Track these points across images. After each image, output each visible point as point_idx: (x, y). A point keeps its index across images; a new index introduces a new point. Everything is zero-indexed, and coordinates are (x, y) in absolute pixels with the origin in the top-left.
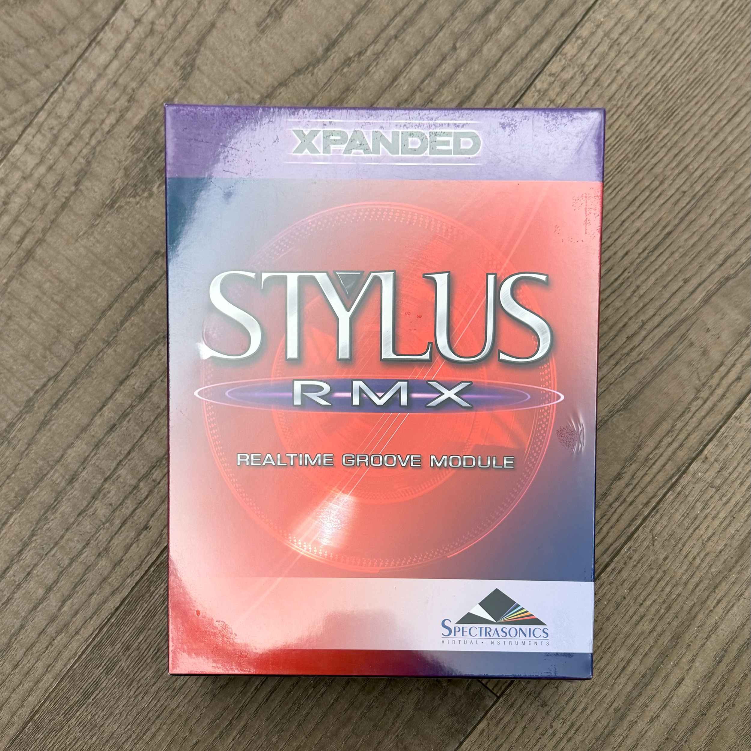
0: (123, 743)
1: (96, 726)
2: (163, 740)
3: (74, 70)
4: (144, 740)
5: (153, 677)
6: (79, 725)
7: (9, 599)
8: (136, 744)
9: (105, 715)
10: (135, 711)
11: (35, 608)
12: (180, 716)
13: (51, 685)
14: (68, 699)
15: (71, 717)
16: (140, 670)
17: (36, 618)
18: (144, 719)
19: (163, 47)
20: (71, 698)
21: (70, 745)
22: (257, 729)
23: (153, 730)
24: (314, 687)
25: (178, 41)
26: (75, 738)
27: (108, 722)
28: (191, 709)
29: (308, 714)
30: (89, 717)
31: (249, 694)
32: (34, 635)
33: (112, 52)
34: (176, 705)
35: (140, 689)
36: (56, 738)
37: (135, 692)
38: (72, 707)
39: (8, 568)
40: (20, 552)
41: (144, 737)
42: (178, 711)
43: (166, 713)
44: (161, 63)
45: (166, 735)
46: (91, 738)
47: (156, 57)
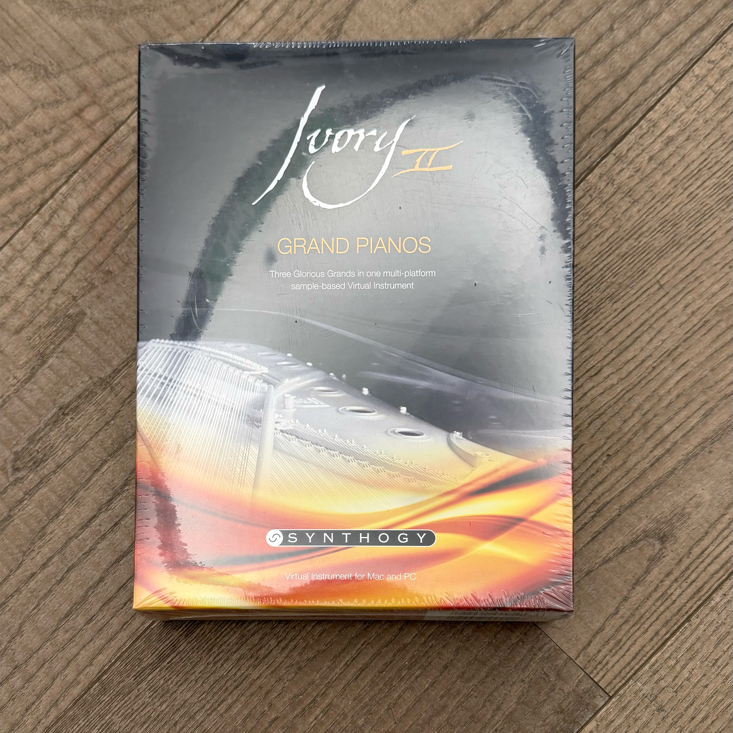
0: (195, 713)
1: (167, 692)
2: (239, 713)
3: (219, 28)
4: (218, 712)
5: (236, 644)
6: (149, 689)
7: (91, 550)
8: (209, 715)
9: (180, 681)
10: (212, 679)
11: (118, 560)
12: (260, 687)
13: (124, 644)
14: (141, 660)
15: (142, 681)
16: (223, 635)
17: (118, 571)
18: (221, 688)
19: (312, 10)
20: (145, 660)
21: (136, 710)
22: (343, 709)
23: (230, 701)
24: (409, 669)
25: (327, 6)
26: (144, 704)
27: (181, 689)
28: (273, 681)
29: (400, 697)
30: (162, 682)
31: (338, 670)
32: (113, 589)
33: (259, 13)
34: (257, 676)
35: (221, 655)
36: (123, 702)
37: (215, 658)
38: (144, 669)
39: (95, 516)
40: (110, 501)
41: (219, 709)
42: (258, 682)
43: (245, 684)
44: (308, 25)
45: (244, 707)
46: (161, 705)
47: (303, 20)
